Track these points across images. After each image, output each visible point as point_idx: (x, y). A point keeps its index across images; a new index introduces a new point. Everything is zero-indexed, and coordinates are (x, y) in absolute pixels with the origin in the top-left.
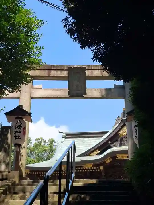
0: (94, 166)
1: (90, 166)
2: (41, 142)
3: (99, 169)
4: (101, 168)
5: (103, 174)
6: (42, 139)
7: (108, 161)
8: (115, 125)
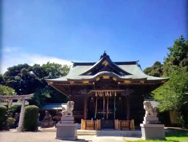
0: (90, 82)
1: (87, 82)
2: (66, 67)
3: (92, 83)
4: (94, 83)
5: (94, 86)
6: (66, 65)
7: (98, 79)
8: (100, 59)
